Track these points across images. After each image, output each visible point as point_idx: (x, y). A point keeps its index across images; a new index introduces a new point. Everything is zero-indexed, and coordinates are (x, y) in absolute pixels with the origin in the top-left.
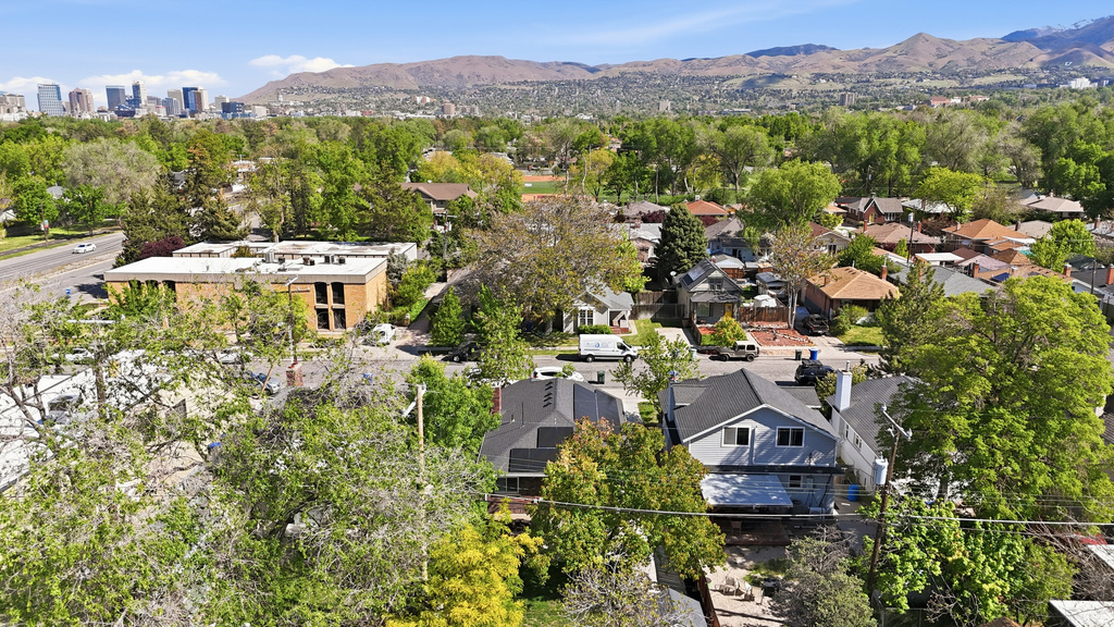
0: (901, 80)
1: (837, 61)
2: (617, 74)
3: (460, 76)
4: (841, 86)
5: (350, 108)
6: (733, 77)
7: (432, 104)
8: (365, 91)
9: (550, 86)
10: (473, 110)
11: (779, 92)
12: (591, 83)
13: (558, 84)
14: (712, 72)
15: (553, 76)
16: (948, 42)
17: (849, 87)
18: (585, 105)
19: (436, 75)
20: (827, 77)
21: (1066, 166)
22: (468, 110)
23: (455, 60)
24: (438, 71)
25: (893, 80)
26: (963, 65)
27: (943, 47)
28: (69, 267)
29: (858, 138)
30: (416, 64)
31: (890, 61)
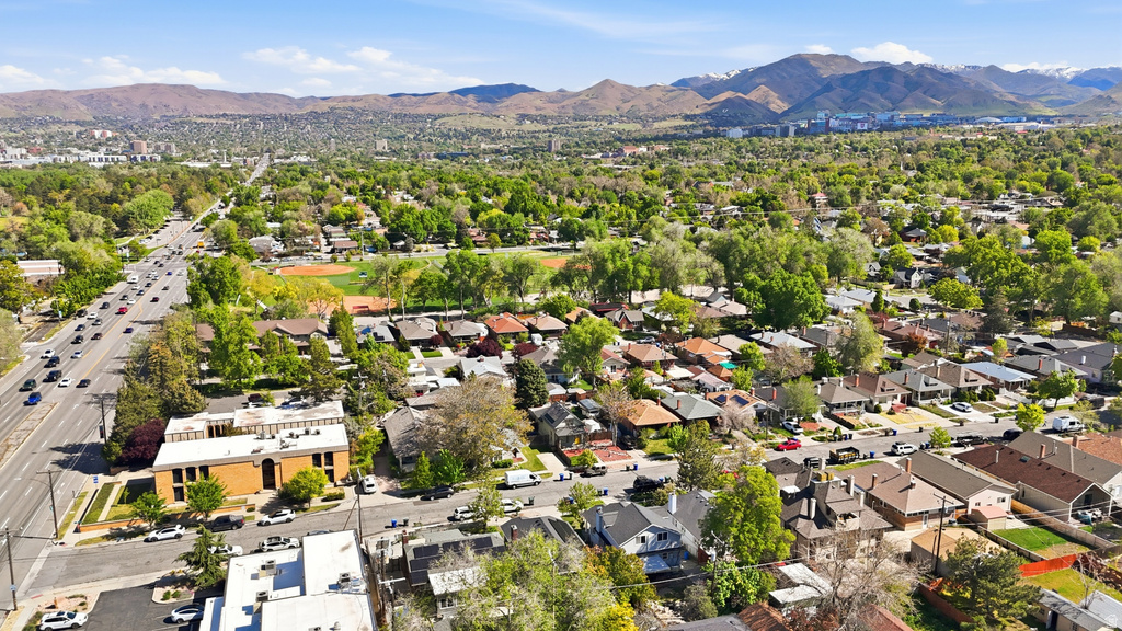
0: (594, 123)
1: (538, 103)
2: (326, 109)
3: (144, 106)
4: (544, 127)
5: (10, 144)
6: (444, 116)
7: (115, 139)
8: (25, 122)
9: (253, 120)
10: (168, 147)
11: (489, 131)
12: (300, 118)
13: (263, 118)
14: (423, 110)
15: (257, 109)
16: (630, 88)
17: (551, 128)
18: (296, 141)
19: (114, 104)
20: (532, 119)
22: (163, 148)
23: (136, 87)
24: (116, 100)
25: (588, 122)
26: (643, 111)
27: (626, 92)
30: (86, 91)
31: (583, 104)
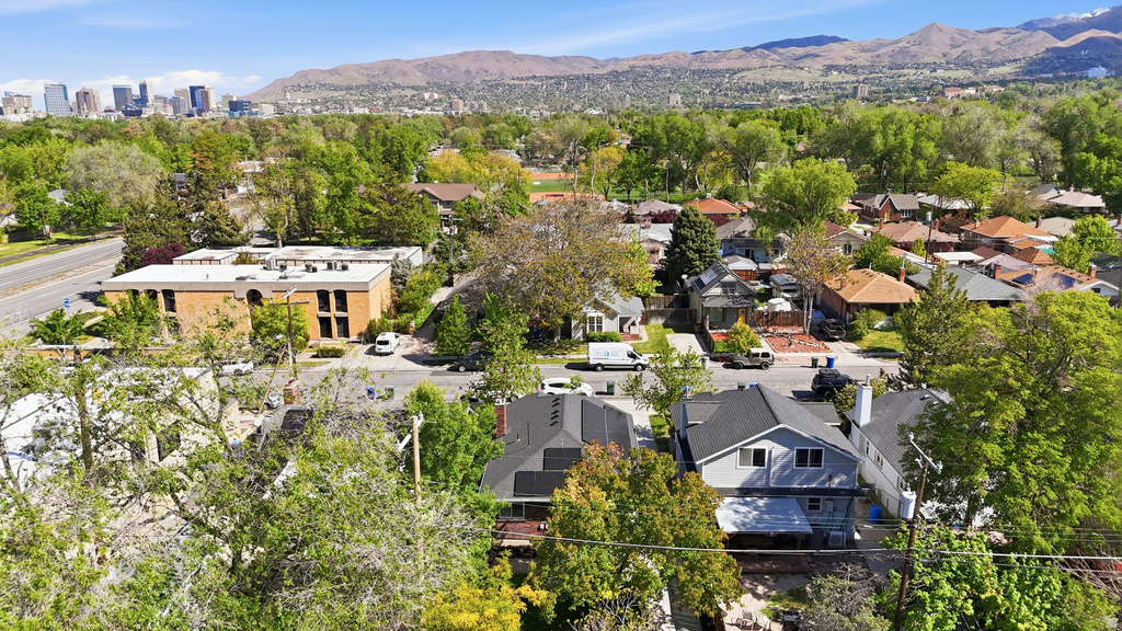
0: (914, 71)
1: (849, 52)
2: (626, 68)
3: (468, 72)
4: (852, 78)
5: (357, 105)
6: (743, 70)
7: (440, 100)
8: (373, 87)
9: (559, 80)
10: (481, 106)
11: (791, 84)
12: (600, 77)
13: (566, 78)
14: (722, 65)
15: (562, 70)
16: (961, 32)
17: (861, 78)
18: (594, 99)
19: (444, 71)
20: (840, 69)
21: (1087, 161)
22: (476, 106)
23: (463, 55)
24: (446, 67)
25: (906, 71)
26: (977, 55)
27: (957, 36)
28: (70, 273)
29: (872, 133)
30: (423, 59)
31: (903, 51)
